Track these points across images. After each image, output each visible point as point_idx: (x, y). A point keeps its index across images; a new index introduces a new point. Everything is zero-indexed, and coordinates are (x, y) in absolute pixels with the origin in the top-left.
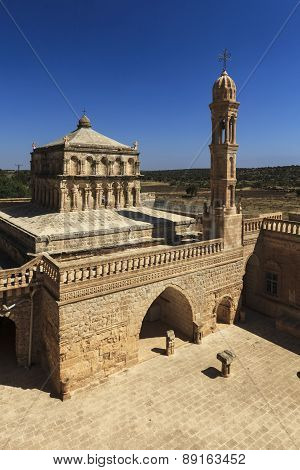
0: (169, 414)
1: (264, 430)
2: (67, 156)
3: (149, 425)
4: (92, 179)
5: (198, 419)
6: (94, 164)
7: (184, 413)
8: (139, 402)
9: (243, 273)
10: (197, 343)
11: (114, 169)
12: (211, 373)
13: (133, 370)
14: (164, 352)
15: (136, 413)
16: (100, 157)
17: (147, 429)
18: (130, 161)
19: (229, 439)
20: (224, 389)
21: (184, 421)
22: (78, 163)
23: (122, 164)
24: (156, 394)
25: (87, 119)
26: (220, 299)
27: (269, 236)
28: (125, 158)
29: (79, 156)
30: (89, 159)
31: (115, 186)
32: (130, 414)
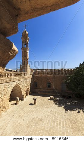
0: (27, 116)
1: (52, 110)
3: (24, 121)
5: (36, 114)
7: (31, 114)
8: (16, 117)
9: (30, 82)
10: (23, 100)
12: (31, 104)
13: (9, 110)
14: (16, 104)
15: (18, 120)
17: (24, 122)
19: (46, 115)
20: (37, 106)
21: (33, 116)
24: (20, 113)
26: (27, 88)
32: (16, 121)
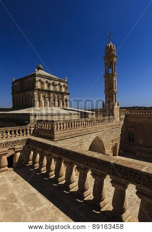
2: (37, 79)
4: (49, 92)
6: (49, 85)
9: (120, 133)
11: (58, 88)
16: (51, 82)
18: (64, 86)
22: (42, 83)
23: (61, 86)
25: (41, 66)
26: (114, 144)
27: (129, 117)
28: (62, 84)
29: (42, 79)
30: (47, 82)
31: (58, 96)
